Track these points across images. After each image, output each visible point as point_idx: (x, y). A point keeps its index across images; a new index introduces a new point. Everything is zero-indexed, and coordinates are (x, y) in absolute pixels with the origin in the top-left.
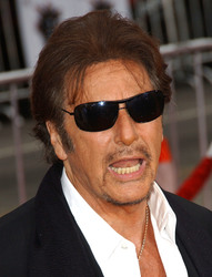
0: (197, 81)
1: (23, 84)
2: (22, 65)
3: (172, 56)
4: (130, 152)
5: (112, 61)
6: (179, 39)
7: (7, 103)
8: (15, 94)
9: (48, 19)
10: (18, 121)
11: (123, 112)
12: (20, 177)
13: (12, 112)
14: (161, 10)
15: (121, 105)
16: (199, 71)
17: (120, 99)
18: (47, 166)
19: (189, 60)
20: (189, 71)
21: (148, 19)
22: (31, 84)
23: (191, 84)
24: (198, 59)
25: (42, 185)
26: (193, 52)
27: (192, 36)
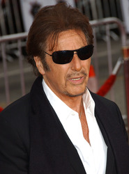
0: (107, 39)
1: (24, 39)
2: (23, 30)
3: (95, 26)
4: (78, 74)
5: (70, 31)
6: (98, 18)
7: (16, 49)
8: (20, 44)
9: (35, 8)
10: (21, 58)
11: (75, 56)
12: (23, 84)
13: (18, 53)
14: (89, 4)
15: (75, 52)
16: (108, 33)
17: (74, 49)
18: (35, 77)
19: (103, 28)
20: (103, 33)
21: (83, 8)
22: (27, 39)
23: (104, 39)
24: (108, 27)
25: (33, 86)
26: (105, 24)
27: (105, 16)
